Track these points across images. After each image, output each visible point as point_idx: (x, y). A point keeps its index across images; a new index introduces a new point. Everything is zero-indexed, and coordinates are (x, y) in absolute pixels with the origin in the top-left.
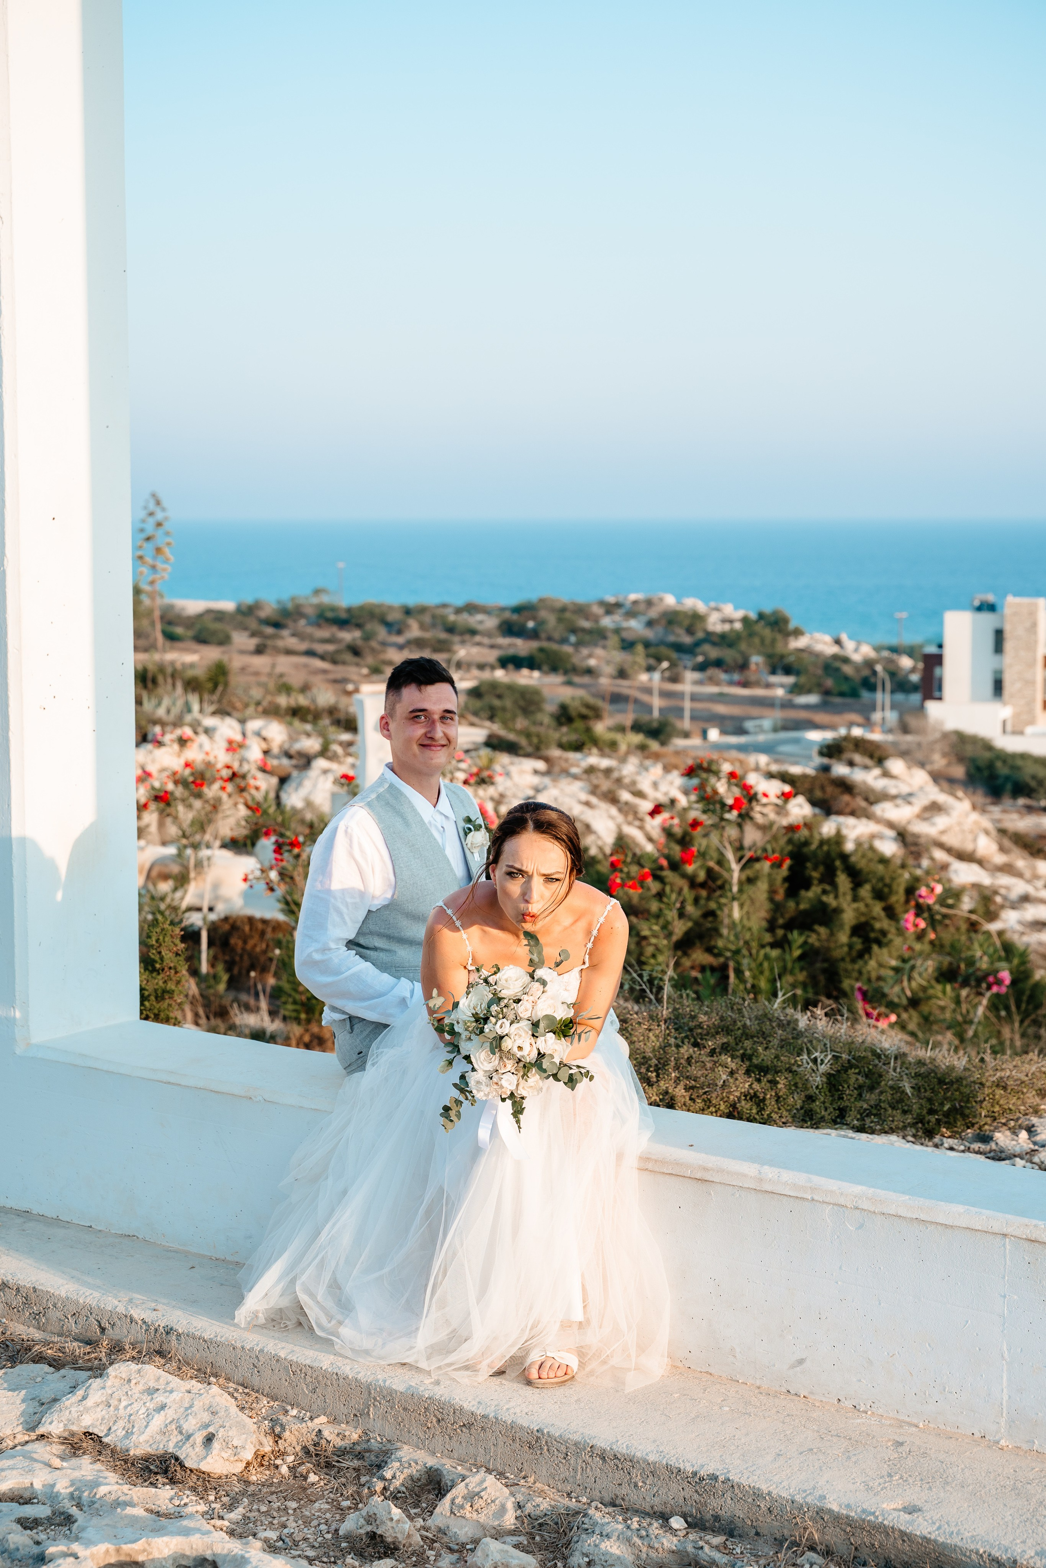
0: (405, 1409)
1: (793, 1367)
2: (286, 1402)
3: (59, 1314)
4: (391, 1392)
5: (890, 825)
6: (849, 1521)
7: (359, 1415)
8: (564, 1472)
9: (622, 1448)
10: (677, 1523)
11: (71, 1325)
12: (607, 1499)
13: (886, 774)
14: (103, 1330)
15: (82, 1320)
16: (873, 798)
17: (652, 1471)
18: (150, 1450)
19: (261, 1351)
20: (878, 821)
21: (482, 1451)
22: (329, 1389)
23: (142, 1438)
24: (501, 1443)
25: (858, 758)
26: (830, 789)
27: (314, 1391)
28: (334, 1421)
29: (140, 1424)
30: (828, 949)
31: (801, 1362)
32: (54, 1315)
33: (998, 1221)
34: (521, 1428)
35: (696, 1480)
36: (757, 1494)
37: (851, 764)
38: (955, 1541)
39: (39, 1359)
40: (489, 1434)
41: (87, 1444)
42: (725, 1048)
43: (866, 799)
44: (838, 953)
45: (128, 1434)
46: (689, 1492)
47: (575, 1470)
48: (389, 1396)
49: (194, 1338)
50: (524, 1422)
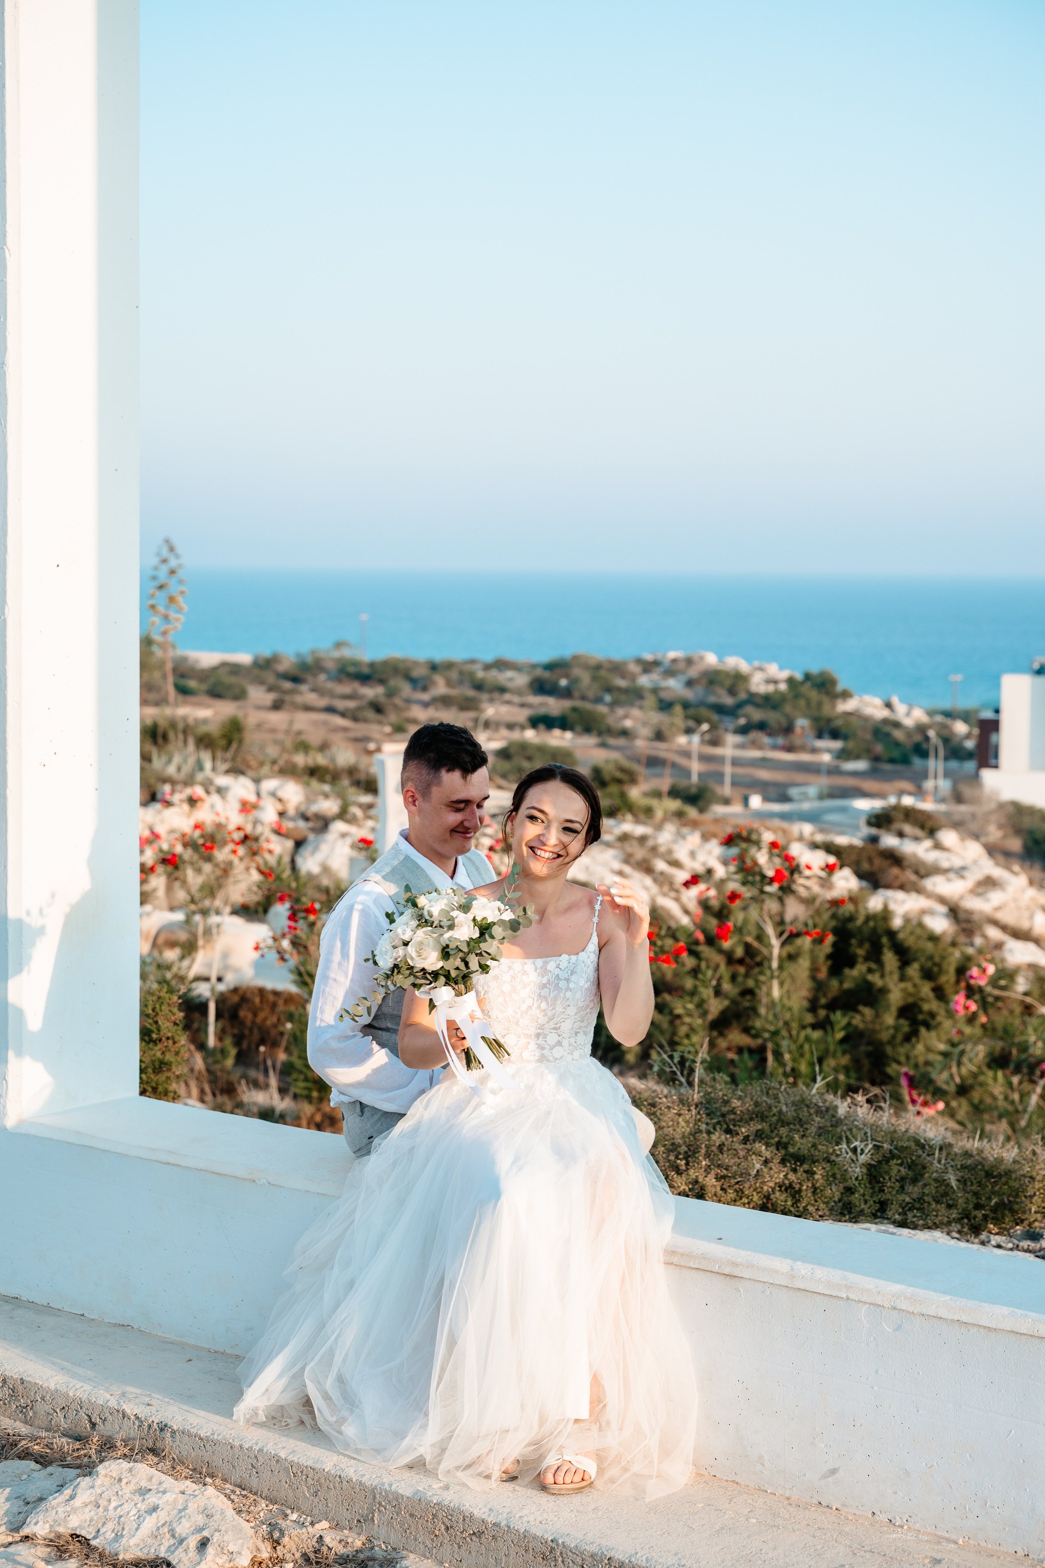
0: (412, 1515)
1: (825, 1477)
2: (286, 1505)
3: (48, 1408)
4: (398, 1497)
5: (942, 900)
7: (363, 1521)
11: (60, 1419)
13: (938, 846)
14: (93, 1425)
15: (71, 1414)
16: (924, 871)
18: (141, 1555)
19: (260, 1450)
20: (929, 895)
21: (492, 1561)
22: (332, 1492)
23: (132, 1542)
24: (513, 1554)
25: (908, 828)
26: (878, 862)
27: (316, 1494)
28: (337, 1526)
29: (130, 1525)
30: (874, 1032)
31: (833, 1471)
32: (42, 1408)
34: (535, 1537)
37: (901, 835)
39: (25, 1455)
40: (500, 1543)
41: (74, 1547)
42: (759, 1135)
43: (917, 873)
44: (885, 1036)
45: (118, 1537)
48: (395, 1501)
49: (190, 1435)
50: (537, 1531)
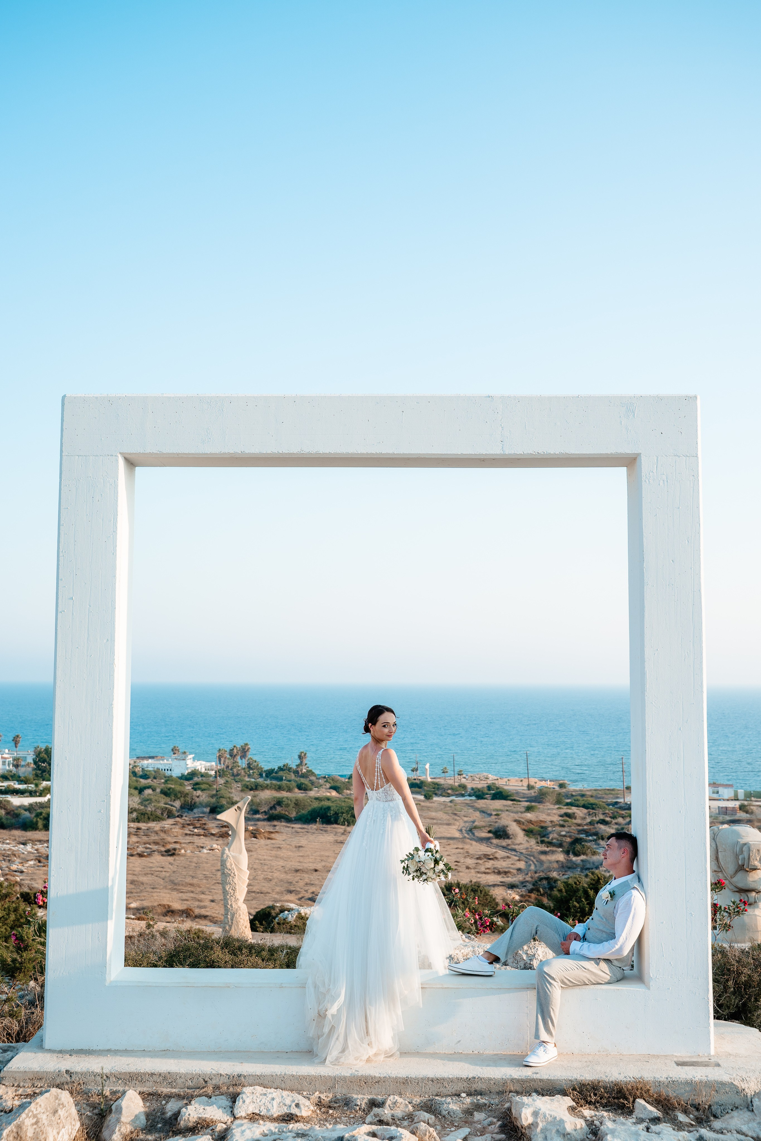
0: (351, 1082)
1: (457, 1043)
2: (299, 1090)
4: (345, 1077)
6: (522, 1080)
7: (331, 1089)
8: (417, 1089)
9: (438, 1075)
10: (463, 1095)
11: (190, 1083)
12: (435, 1094)
15: (195, 1080)
17: (451, 1081)
18: (280, 1113)
19: (285, 1074)
21: (384, 1089)
22: (318, 1082)
23: (275, 1110)
24: (392, 1085)
27: (310, 1084)
28: (324, 1092)
29: (270, 1106)
31: (459, 1041)
32: (179, 1081)
34: (400, 1078)
35: (468, 1080)
36: (490, 1079)
38: (556, 1078)
40: (387, 1083)
41: (256, 1117)
45: (268, 1110)
46: (465, 1084)
47: (422, 1087)
48: (344, 1079)
49: (253, 1076)
50: (399, 1076)
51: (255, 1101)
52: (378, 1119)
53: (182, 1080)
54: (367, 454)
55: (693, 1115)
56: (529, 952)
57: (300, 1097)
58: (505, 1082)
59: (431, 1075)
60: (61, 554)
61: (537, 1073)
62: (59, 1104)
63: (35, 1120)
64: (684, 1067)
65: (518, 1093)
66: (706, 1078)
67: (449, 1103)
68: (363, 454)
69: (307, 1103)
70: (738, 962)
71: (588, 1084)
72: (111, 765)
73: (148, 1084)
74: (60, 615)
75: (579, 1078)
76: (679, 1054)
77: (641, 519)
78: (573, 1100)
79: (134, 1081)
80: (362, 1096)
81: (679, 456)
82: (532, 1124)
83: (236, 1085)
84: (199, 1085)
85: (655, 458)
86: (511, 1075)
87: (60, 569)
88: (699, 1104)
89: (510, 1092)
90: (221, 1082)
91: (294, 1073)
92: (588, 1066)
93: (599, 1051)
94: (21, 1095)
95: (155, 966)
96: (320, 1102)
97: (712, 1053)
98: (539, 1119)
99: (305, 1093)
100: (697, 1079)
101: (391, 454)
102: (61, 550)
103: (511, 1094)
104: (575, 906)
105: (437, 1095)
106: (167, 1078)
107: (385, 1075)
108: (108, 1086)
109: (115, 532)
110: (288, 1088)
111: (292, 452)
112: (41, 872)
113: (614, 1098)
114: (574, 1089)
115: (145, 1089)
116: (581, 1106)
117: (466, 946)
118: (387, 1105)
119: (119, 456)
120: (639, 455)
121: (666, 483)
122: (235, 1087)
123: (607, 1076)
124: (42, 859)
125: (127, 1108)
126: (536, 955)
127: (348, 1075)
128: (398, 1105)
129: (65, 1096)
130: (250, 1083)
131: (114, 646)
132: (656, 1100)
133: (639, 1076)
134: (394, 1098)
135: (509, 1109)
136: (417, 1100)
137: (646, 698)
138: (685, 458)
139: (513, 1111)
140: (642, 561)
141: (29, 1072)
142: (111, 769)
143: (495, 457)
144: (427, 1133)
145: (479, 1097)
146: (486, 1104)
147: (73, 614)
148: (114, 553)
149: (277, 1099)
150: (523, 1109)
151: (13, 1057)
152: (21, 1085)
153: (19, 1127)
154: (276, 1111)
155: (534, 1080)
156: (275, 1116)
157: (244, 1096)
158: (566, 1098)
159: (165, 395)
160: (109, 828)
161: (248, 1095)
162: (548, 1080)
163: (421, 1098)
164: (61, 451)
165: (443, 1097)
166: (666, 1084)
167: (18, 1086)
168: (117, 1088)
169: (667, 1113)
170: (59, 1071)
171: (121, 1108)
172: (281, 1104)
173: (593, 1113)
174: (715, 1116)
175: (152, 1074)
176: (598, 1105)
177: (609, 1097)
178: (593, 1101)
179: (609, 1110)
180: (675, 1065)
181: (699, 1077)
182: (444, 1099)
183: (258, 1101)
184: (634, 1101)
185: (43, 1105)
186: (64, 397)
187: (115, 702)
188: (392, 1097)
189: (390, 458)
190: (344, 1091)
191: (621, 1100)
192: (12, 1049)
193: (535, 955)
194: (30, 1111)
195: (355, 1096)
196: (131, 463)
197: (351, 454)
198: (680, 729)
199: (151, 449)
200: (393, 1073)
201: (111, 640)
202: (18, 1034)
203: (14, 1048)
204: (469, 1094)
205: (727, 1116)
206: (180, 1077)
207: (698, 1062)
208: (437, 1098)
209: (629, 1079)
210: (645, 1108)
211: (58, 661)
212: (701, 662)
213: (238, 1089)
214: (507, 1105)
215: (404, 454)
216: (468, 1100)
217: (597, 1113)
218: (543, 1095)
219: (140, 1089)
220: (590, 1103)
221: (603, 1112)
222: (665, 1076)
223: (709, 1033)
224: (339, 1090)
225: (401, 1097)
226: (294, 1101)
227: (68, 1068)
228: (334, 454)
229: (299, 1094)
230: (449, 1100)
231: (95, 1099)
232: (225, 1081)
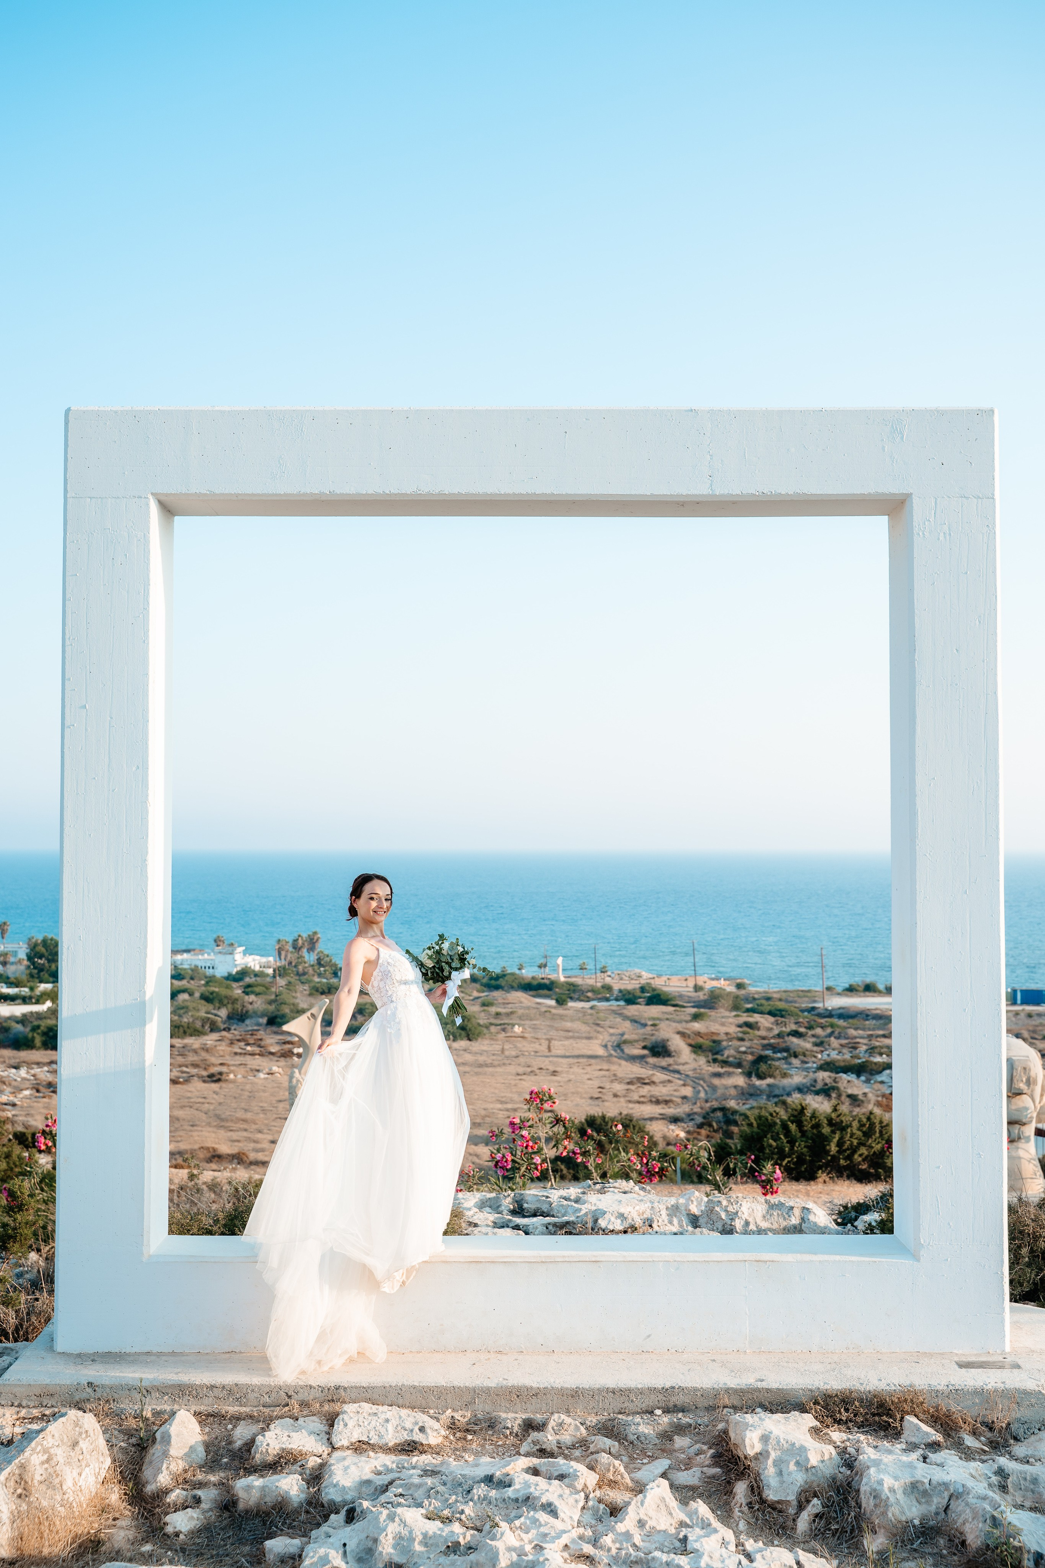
0: (497, 1395)
4: (489, 1389)
6: (742, 1391)
8: (592, 1404)
10: (658, 1412)
11: (266, 1399)
12: (617, 1411)
14: (289, 1396)
15: (274, 1395)
17: (641, 1392)
18: (398, 1441)
19: (403, 1385)
21: (544, 1405)
22: (450, 1395)
24: (555, 1398)
27: (439, 1398)
28: (457, 1409)
29: (383, 1431)
31: (649, 1336)
32: (251, 1396)
33: (740, 1256)
34: (567, 1389)
35: (665, 1391)
36: (696, 1390)
38: (790, 1387)
39: (274, 1418)
40: (548, 1396)
41: (364, 1446)
45: (381, 1436)
46: (661, 1397)
47: (598, 1402)
48: (487, 1391)
49: (356, 1387)
50: (567, 1386)
51: (361, 1424)
52: (538, 1447)
53: (256, 1395)
54: (514, 494)
55: (984, 1436)
56: (730, 1209)
57: (425, 1418)
58: (716, 1394)
59: (611, 1384)
60: (68, 643)
61: (762, 1381)
62: (80, 1434)
63: (46, 1457)
64: (969, 1370)
65: (735, 1408)
66: (1002, 1385)
67: (638, 1424)
68: (509, 494)
69: (436, 1425)
70: (1033, 1220)
71: (837, 1395)
72: (146, 947)
73: (206, 1401)
74: (67, 731)
75: (823, 1387)
76: (960, 1352)
77: (911, 590)
78: (816, 1418)
79: (187, 1397)
80: (513, 1415)
81: (967, 498)
82: (760, 1454)
83: (333, 1401)
84: (280, 1401)
85: (933, 501)
86: (725, 1384)
87: (67, 663)
88: (993, 1422)
89: (724, 1407)
90: (311, 1397)
91: (416, 1384)
92: (834, 1370)
93: (847, 1348)
94: (24, 1418)
95: (210, 1233)
96: (454, 1423)
97: (1008, 1349)
98: (770, 1446)
99: (432, 1411)
100: (989, 1387)
101: (549, 495)
102: (67, 637)
103: (726, 1410)
104: (771, 1146)
105: (620, 1413)
106: (232, 1392)
107: (546, 1385)
108: (149, 1405)
109: (146, 609)
110: (408, 1404)
111: (404, 492)
112: (40, 1105)
113: (874, 1415)
114: (816, 1403)
115: (202, 1408)
116: (828, 1427)
117: (641, 1200)
118: (550, 1427)
119: (151, 497)
120: (909, 495)
121: (948, 537)
122: (332, 1404)
123: (862, 1384)
124: (41, 1088)
125: (178, 1436)
126: (740, 1214)
127: (493, 1385)
128: (566, 1427)
129: (89, 1421)
130: (353, 1397)
131: (147, 775)
132: (932, 1416)
133: (908, 1383)
134: (560, 1417)
135: (726, 1432)
136: (592, 1420)
137: (917, 848)
138: (975, 500)
139: (732, 1435)
140: (913, 650)
141: (34, 1385)
142: (146, 954)
143: (700, 499)
144: (611, 1468)
145: (680, 1415)
146: (691, 1425)
147: (86, 730)
148: (145, 641)
149: (393, 1421)
150: (748, 1432)
151: (10, 1364)
152: (24, 1404)
153: (22, 1467)
154: (392, 1438)
155: (758, 1390)
156: (391, 1444)
157: (345, 1417)
158: (806, 1415)
159: (217, 408)
160: (144, 1037)
161: (352, 1415)
162: (778, 1389)
163: (599, 1418)
164: (66, 491)
165: (628, 1415)
166: (946, 1393)
167: (20, 1406)
168: (162, 1407)
169: (949, 1435)
170: (78, 1384)
171: (170, 1436)
172: (399, 1428)
173: (844, 1436)
174: (1016, 1439)
175: (212, 1387)
176: (850, 1424)
177: (866, 1413)
178: (844, 1419)
179: (867, 1432)
180: (956, 1367)
181: (993, 1384)
182: (630, 1418)
183: (366, 1424)
184: (902, 1419)
185: (57, 1435)
186: (68, 411)
187: (150, 858)
188: (556, 1416)
189: (547, 501)
190: (488, 1408)
191: (885, 1418)
192: (8, 1351)
193: (737, 1212)
194: (37, 1444)
195: (503, 1415)
196: (169, 510)
197: (491, 494)
198: (966, 892)
199: (197, 486)
200: (557, 1382)
201: (143, 766)
202: (17, 1330)
203: (12, 1350)
204: (667, 1411)
205: (1033, 1438)
206: (253, 1391)
207: (989, 1362)
208: (620, 1416)
209: (894, 1388)
210: (919, 1429)
211: (66, 798)
212: (997, 796)
213: (337, 1407)
214: (721, 1426)
215: (567, 495)
216: (665, 1419)
217: (850, 1437)
218: (772, 1412)
219: (194, 1408)
220: (839, 1422)
221: (858, 1435)
222: (944, 1382)
223: (1003, 1321)
224: (481, 1406)
225: (569, 1416)
226: (416, 1423)
227: (90, 1380)
228: (466, 495)
229: (424, 1412)
230: (638, 1419)
231: (132, 1423)
232: (317, 1395)
